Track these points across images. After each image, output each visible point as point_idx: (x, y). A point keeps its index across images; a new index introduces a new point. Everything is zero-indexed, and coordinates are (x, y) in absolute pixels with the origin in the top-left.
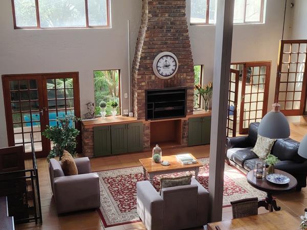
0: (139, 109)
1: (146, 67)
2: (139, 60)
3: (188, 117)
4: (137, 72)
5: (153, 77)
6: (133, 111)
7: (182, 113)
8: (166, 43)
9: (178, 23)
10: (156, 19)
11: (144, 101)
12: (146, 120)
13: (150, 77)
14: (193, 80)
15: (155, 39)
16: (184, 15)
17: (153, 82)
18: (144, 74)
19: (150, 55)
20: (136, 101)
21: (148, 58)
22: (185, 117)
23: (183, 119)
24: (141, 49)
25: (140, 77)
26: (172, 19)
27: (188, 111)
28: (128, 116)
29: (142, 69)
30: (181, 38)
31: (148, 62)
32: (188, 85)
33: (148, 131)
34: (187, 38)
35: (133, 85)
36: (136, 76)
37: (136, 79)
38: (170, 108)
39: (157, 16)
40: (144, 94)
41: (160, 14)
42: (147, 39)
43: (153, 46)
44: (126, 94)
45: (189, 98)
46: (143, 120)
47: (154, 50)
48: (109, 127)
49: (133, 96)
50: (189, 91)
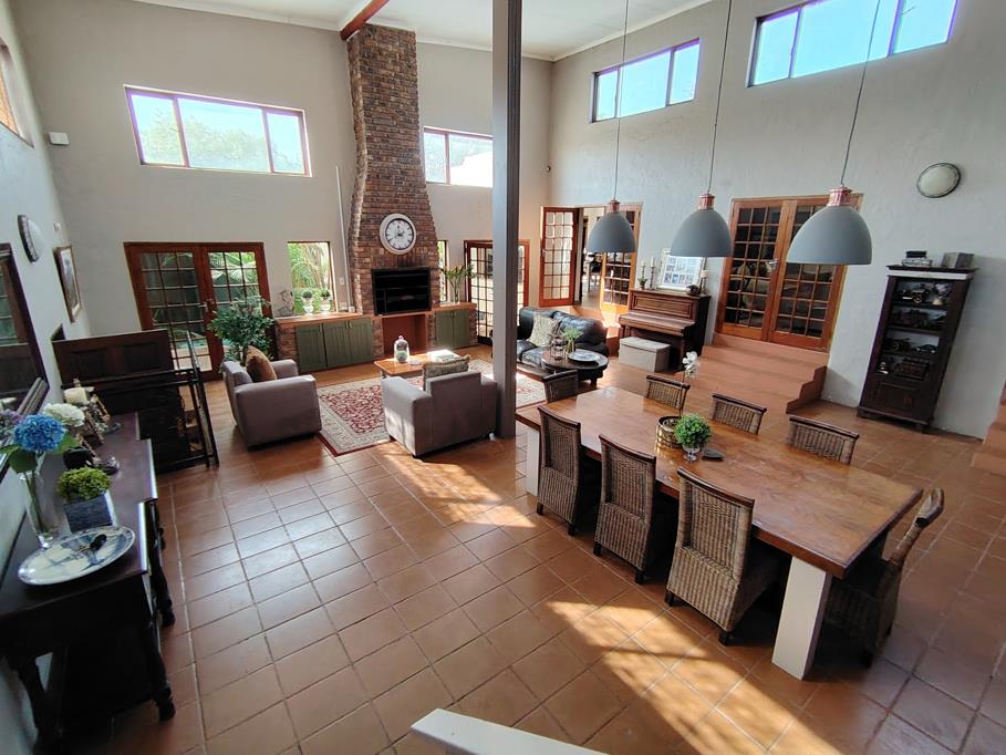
0: (365, 298)
1: (371, 237)
2: (359, 224)
3: (433, 310)
4: (356, 242)
5: (382, 251)
6: (354, 304)
7: (426, 305)
8: (396, 202)
9: (411, 173)
10: (380, 164)
11: (370, 286)
12: (376, 315)
13: (377, 252)
14: (437, 258)
15: (380, 193)
16: (419, 162)
17: (382, 257)
18: (367, 245)
19: (374, 218)
20: (359, 286)
21: (372, 222)
22: (430, 310)
23: (427, 313)
24: (360, 209)
25: (362, 250)
26: (403, 166)
27: (434, 302)
28: (347, 311)
29: (364, 237)
30: (417, 196)
31: (372, 227)
32: (431, 264)
33: (379, 332)
34: (426, 196)
35: (352, 265)
36: (356, 249)
37: (356, 254)
38: (410, 297)
39: (380, 159)
40: (369, 276)
41: (384, 158)
42: (369, 193)
43: (378, 205)
44: (341, 279)
45: (433, 283)
46: (371, 315)
47: (380, 211)
48: (320, 327)
49: (353, 281)
50: (433, 273)
